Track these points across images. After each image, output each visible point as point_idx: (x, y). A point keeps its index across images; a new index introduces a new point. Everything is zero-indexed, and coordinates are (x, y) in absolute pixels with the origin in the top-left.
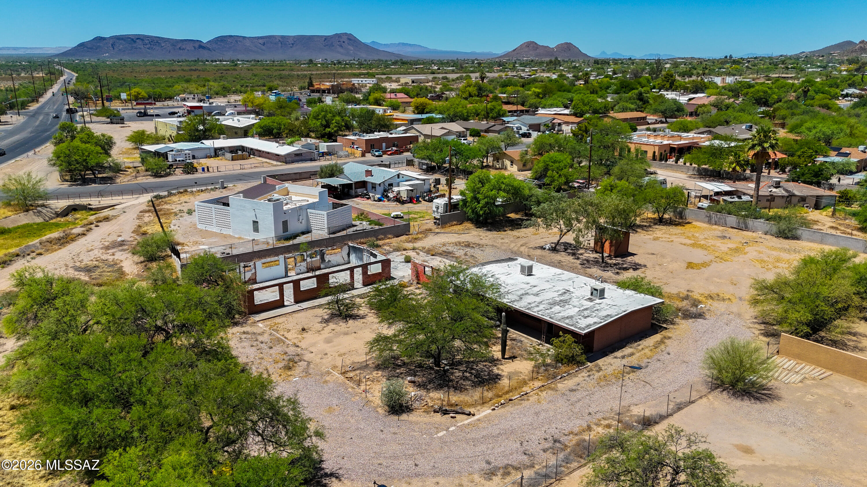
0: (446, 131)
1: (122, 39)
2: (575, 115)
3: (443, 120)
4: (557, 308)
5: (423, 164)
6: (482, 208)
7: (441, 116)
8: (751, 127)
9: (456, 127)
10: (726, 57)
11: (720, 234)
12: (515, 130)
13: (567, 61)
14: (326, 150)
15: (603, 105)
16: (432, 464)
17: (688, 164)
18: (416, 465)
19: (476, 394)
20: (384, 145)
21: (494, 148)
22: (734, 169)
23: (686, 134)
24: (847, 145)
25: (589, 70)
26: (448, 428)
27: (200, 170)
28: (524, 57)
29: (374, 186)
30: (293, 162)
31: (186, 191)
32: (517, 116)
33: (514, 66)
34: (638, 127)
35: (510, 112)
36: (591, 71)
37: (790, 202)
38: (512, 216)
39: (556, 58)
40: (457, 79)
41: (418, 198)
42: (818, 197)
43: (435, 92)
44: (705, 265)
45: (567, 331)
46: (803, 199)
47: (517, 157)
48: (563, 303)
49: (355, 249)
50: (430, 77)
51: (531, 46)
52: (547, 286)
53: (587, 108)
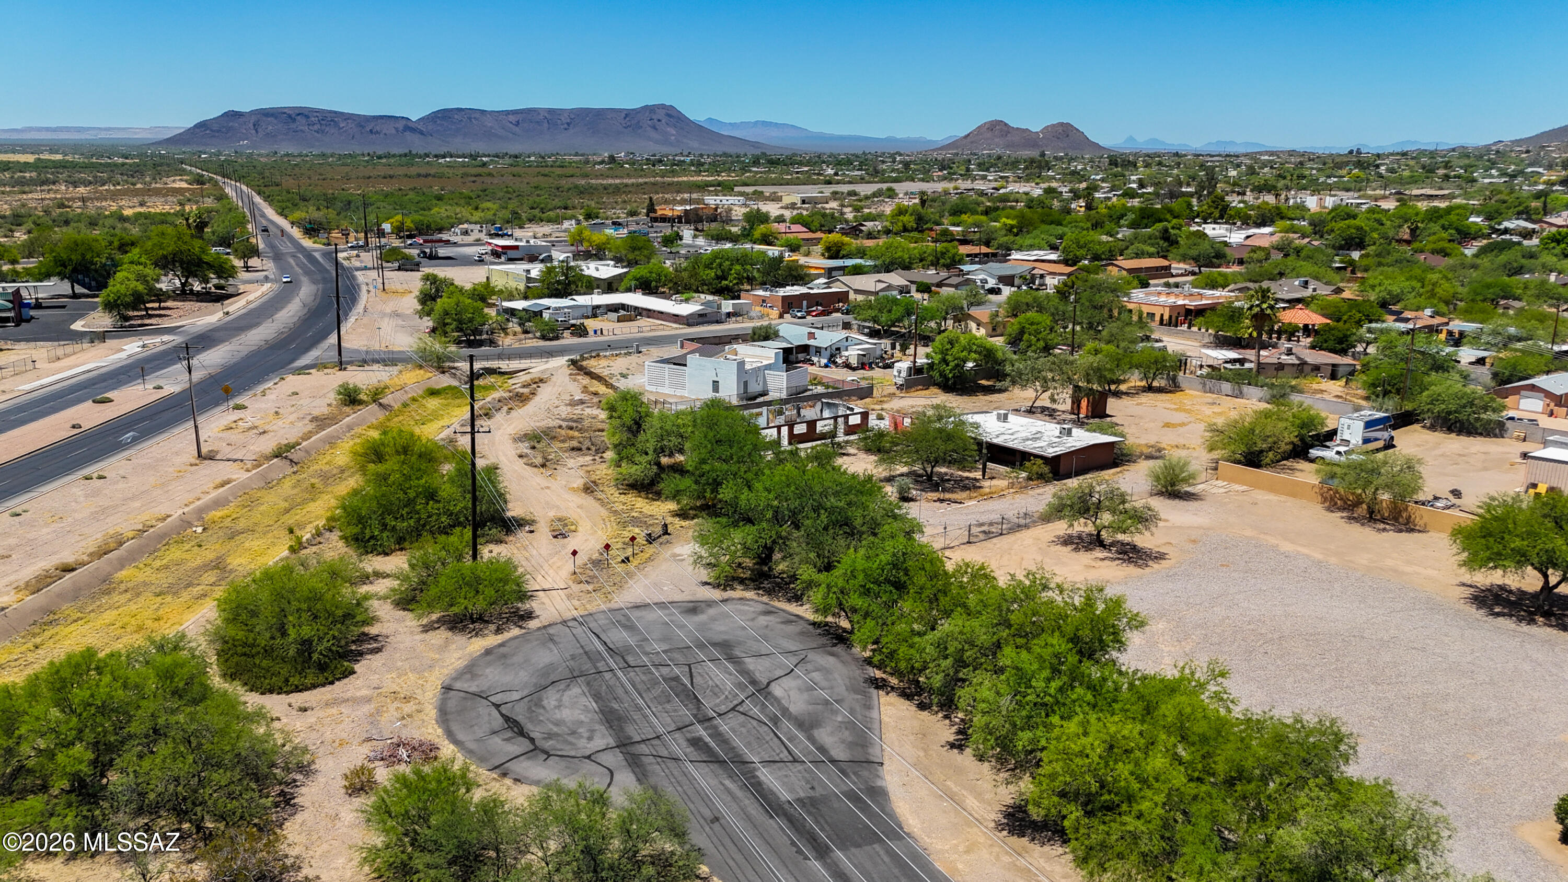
0: (884, 285)
1: (272, 115)
2: (1066, 262)
3: (876, 270)
4: (1030, 442)
5: (864, 327)
6: (951, 371)
7: (872, 263)
8: (1306, 282)
9: (896, 279)
10: (1351, 152)
11: (1210, 401)
12: (979, 283)
13: (1061, 158)
14: (730, 310)
15: (1107, 248)
17: (1203, 330)
19: (965, 494)
20: (805, 303)
21: (954, 308)
22: (1250, 334)
23: (1211, 292)
24: (1414, 307)
25: (1098, 177)
26: (945, 510)
27: (591, 333)
28: (984, 149)
29: (818, 351)
30: (698, 324)
31: (598, 355)
32: (979, 263)
33: (968, 170)
34: (1151, 282)
35: (968, 256)
36: (1103, 180)
37: (1301, 371)
38: (984, 382)
39: (1043, 155)
40: (874, 195)
41: (870, 364)
42: (1334, 365)
43: (847, 221)
44: (1183, 425)
45: (1036, 456)
46: (1316, 368)
47: (985, 319)
48: (1035, 439)
49: (828, 404)
50: (828, 190)
51: (998, 128)
52: (1020, 429)
53: (1083, 252)
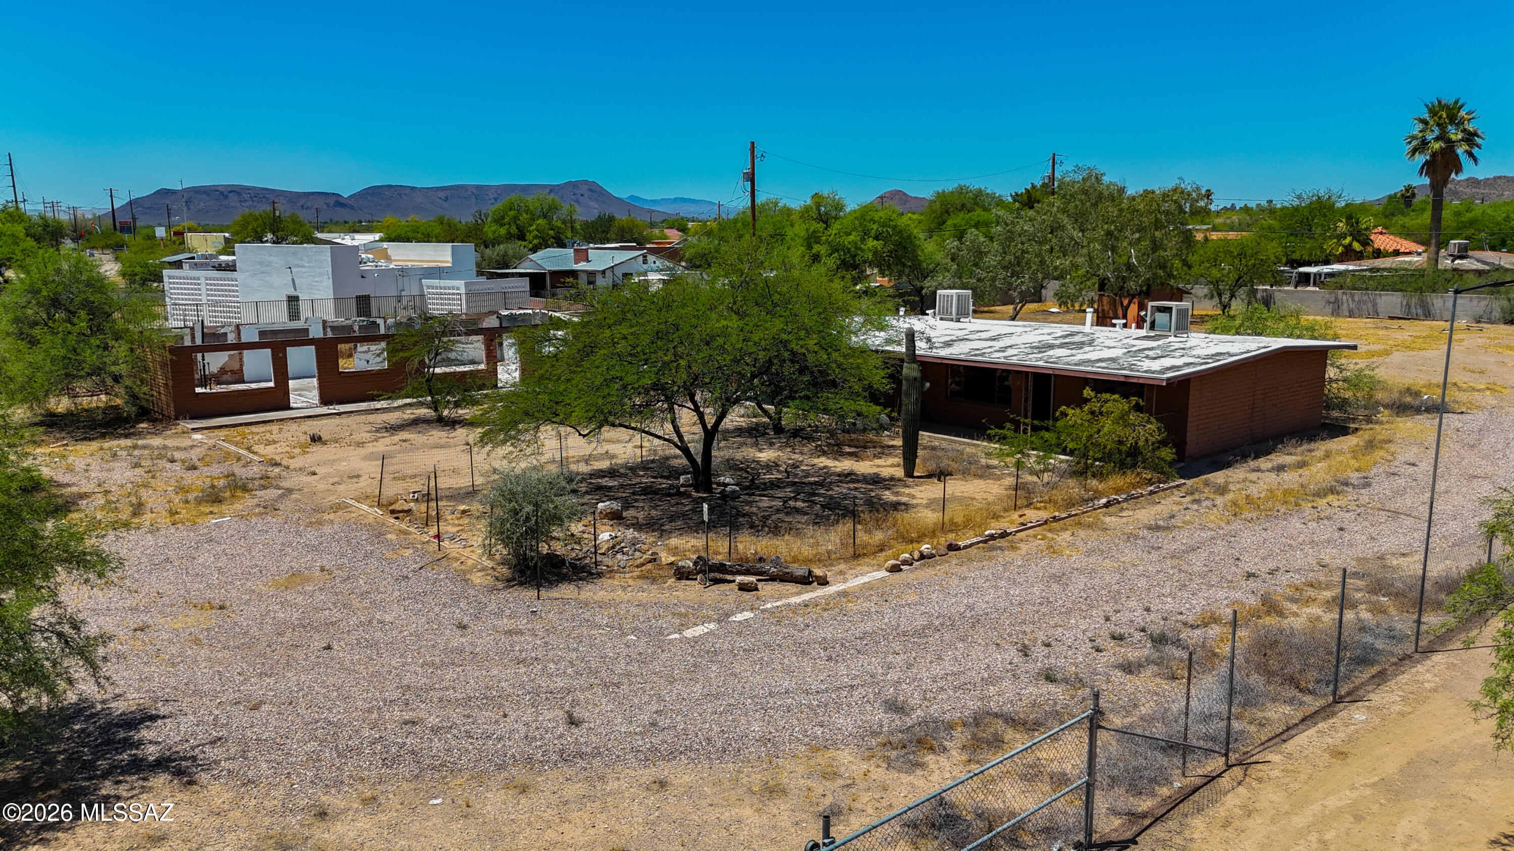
1: (204, 192)
4: (1061, 351)
16: (645, 718)
18: (573, 722)
26: (728, 615)
29: (592, 280)
44: (1376, 354)
48: (1073, 345)
51: (897, 196)
52: (1013, 330)
